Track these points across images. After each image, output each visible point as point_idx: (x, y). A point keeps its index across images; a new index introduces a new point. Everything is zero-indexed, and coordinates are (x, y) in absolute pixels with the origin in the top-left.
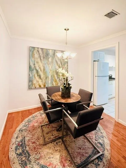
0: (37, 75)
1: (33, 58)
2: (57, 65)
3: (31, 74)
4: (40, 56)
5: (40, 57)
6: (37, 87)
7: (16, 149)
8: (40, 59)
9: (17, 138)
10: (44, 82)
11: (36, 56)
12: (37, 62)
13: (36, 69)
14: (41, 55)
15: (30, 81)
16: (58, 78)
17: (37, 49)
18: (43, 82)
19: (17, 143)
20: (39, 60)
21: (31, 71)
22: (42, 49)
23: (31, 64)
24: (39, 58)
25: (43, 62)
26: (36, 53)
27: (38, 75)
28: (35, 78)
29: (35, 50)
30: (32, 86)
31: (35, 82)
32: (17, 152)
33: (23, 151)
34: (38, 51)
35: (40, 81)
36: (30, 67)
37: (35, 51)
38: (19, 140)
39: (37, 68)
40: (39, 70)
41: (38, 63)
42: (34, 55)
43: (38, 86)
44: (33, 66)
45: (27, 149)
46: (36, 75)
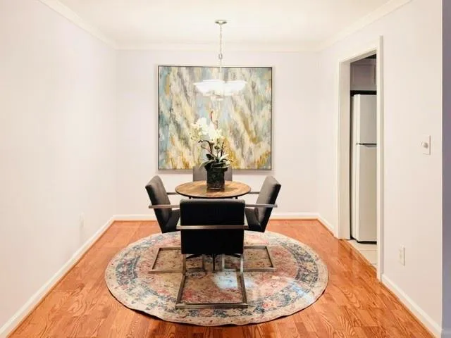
0: (179, 138)
1: (166, 94)
2: (236, 110)
3: (163, 133)
4: (185, 88)
5: (186, 91)
6: (178, 167)
7: (119, 266)
8: (186, 95)
9: (126, 255)
10: (196, 157)
11: (175, 87)
12: (178, 105)
13: (175, 123)
14: (187, 84)
15: (162, 150)
16: (237, 147)
17: (176, 70)
18: (194, 156)
19: (123, 261)
20: (182, 98)
21: (163, 127)
22: (190, 68)
23: (162, 109)
24: (183, 94)
25: (194, 103)
26: (175, 80)
27: (181, 137)
28: (173, 143)
29: (172, 74)
30: (167, 163)
31: (173, 154)
32: (119, 270)
33: (128, 271)
34: (180, 75)
35: (186, 152)
36: (160, 117)
37: (171, 76)
38: (129, 258)
39: (179, 119)
40: (184, 125)
41: (181, 104)
42: (170, 86)
43: (180, 166)
44: (167, 115)
45: (137, 269)
46: (176, 138)
